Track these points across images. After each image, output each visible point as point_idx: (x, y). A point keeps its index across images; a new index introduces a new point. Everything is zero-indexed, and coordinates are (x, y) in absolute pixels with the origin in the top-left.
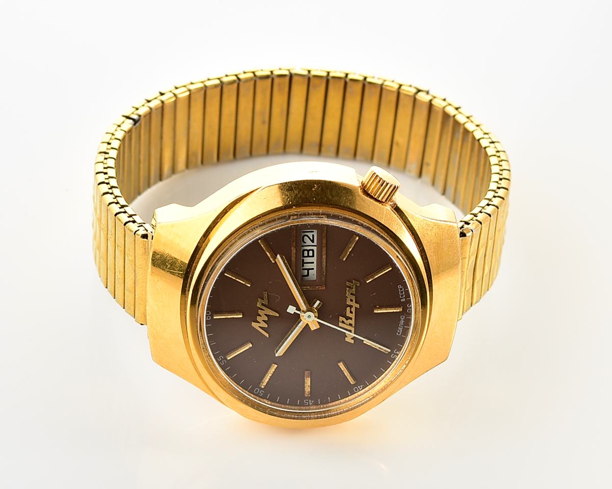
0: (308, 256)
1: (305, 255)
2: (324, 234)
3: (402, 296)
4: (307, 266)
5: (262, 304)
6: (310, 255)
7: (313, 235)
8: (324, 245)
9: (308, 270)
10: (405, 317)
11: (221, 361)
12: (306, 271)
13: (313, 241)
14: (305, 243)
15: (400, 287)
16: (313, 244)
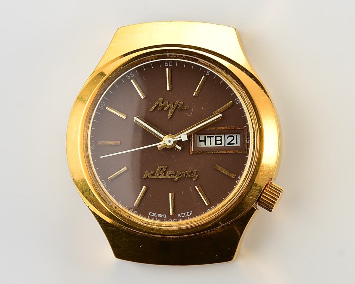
0: (216, 141)
1: (217, 138)
2: (237, 151)
3: (183, 215)
4: (208, 139)
5: (178, 106)
6: (217, 142)
7: (234, 144)
8: (228, 152)
9: (205, 141)
10: (165, 218)
11: (129, 75)
12: (204, 140)
13: (229, 144)
14: (228, 138)
15: (191, 213)
16: (226, 144)
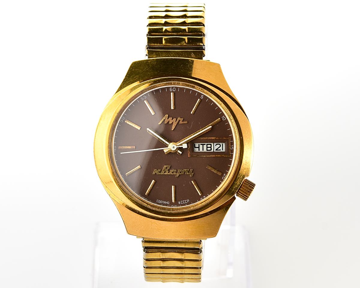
0: (207, 147)
1: (208, 145)
2: (223, 155)
3: (182, 202)
4: (201, 146)
5: (179, 121)
7: (220, 150)
8: (217, 156)
9: (199, 147)
10: (168, 204)
11: (143, 97)
13: (216, 150)
14: (216, 146)
15: (188, 201)
